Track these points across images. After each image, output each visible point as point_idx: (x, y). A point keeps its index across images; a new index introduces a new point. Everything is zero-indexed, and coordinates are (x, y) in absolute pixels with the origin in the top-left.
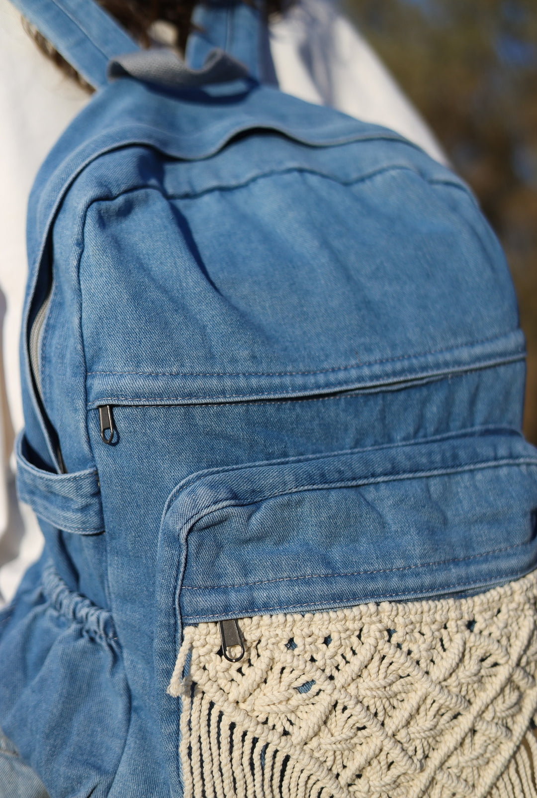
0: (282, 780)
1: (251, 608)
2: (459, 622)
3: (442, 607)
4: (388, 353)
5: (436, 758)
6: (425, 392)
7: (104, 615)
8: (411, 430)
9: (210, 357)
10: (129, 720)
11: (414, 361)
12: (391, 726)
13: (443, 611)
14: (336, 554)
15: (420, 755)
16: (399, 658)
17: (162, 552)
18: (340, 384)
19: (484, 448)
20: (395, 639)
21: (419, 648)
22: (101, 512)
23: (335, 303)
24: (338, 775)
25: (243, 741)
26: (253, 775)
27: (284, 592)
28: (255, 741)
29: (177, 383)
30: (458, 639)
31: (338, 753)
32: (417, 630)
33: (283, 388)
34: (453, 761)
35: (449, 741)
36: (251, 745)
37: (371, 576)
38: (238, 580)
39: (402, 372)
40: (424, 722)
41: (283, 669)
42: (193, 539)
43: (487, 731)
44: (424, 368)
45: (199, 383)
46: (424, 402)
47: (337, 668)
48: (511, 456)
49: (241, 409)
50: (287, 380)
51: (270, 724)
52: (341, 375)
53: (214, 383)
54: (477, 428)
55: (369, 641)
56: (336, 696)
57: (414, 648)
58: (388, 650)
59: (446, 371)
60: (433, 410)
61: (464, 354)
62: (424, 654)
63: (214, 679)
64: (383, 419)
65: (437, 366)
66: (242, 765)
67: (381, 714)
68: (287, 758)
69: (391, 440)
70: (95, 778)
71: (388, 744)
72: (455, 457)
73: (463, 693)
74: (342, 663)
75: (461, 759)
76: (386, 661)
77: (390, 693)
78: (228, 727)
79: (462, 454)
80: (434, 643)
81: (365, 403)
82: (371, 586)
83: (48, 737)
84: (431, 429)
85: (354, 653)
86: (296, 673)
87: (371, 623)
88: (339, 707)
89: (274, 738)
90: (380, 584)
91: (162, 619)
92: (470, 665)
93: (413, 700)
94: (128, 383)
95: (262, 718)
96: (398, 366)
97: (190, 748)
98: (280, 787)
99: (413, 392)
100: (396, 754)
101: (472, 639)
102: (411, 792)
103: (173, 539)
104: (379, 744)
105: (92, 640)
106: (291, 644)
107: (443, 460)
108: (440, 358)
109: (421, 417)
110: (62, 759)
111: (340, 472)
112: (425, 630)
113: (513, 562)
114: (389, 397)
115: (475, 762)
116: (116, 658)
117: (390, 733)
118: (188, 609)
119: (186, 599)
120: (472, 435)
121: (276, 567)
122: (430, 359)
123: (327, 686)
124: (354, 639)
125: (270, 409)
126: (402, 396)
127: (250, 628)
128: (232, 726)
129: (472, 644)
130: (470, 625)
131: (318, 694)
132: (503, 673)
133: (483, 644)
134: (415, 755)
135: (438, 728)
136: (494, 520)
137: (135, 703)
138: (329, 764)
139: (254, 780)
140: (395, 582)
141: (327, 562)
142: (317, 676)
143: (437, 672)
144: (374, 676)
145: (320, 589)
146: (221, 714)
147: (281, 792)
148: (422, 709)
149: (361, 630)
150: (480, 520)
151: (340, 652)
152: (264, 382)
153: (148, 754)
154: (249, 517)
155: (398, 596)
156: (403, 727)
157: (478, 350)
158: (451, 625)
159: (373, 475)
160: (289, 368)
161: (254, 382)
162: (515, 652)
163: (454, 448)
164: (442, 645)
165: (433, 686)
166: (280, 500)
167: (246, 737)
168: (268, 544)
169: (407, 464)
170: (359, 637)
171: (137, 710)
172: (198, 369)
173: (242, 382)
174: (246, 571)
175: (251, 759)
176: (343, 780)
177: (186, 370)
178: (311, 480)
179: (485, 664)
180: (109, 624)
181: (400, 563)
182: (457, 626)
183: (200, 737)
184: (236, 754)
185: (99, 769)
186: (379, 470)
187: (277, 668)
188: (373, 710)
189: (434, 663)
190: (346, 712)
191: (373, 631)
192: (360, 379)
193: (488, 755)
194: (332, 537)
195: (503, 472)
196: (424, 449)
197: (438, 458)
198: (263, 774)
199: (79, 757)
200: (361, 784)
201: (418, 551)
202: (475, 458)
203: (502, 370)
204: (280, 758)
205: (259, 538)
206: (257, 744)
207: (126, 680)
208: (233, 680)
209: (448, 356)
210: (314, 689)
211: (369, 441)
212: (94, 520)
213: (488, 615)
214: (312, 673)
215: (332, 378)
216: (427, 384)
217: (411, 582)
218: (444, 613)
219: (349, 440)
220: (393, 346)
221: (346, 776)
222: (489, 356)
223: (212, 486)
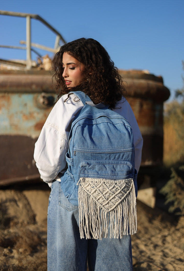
0: (89, 198)
1: (88, 177)
2: (114, 183)
3: (112, 181)
4: (112, 149)
5: (109, 199)
7: (73, 176)
8: (113, 158)
9: (88, 147)
12: (103, 194)
14: (99, 172)
15: (107, 198)
16: (105, 186)
17: (79, 169)
18: (104, 152)
19: (123, 162)
20: (105, 183)
21: (108, 185)
22: (73, 163)
23: (106, 141)
25: (85, 192)
27: (92, 176)
28: (87, 192)
29: (83, 150)
30: (113, 185)
32: (108, 183)
33: (96, 151)
34: (112, 201)
35: (111, 198)
37: (103, 175)
38: (87, 173)
39: (113, 151)
40: (108, 194)
42: (82, 168)
43: (117, 198)
44: (116, 151)
45: (86, 150)
46: (116, 155)
48: (126, 164)
49: (91, 154)
50: (97, 151)
52: (105, 151)
53: (88, 150)
54: (123, 160)
55: (101, 183)
56: (96, 189)
58: (103, 184)
60: (117, 157)
61: (122, 150)
63: (83, 184)
64: (110, 157)
67: (102, 192)
68: (90, 196)
69: (110, 160)
71: (102, 196)
72: (118, 163)
73: (114, 192)
74: (98, 185)
76: (103, 186)
77: (103, 190)
78: (84, 190)
79: (119, 162)
80: (110, 185)
81: (107, 155)
82: (103, 177)
84: (116, 159)
86: (92, 185)
89: (88, 193)
90: (104, 177)
91: (78, 176)
92: (115, 189)
93: (106, 191)
94: (78, 149)
95: (88, 190)
96: (112, 150)
97: (79, 192)
99: (114, 154)
100: (103, 198)
101: (115, 185)
102: (106, 203)
103: (80, 167)
105: (72, 179)
106: (92, 182)
107: (116, 163)
108: (119, 150)
109: (115, 157)
111: (102, 162)
113: (123, 177)
114: (111, 154)
115: (115, 201)
116: (74, 181)
118: (81, 176)
119: (80, 175)
120: (122, 160)
121: (92, 172)
123: (95, 187)
124: (100, 183)
125: (95, 154)
126: (113, 154)
127: (87, 179)
130: (116, 184)
132: (120, 191)
133: (117, 186)
135: (110, 196)
136: (122, 171)
138: (95, 197)
140: (106, 177)
141: (98, 173)
142: (94, 186)
143: (110, 188)
144: (101, 187)
145: (97, 176)
150: (120, 171)
152: (94, 151)
154: (89, 166)
155: (106, 179)
156: (105, 194)
157: (124, 149)
159: (106, 163)
160: (98, 149)
161: (93, 151)
162: (122, 188)
163: (118, 162)
166: (93, 165)
168: (91, 170)
169: (111, 163)
172: (86, 148)
173: (91, 150)
174: (88, 172)
177: (85, 148)
178: (98, 163)
179: (117, 189)
180: (73, 177)
181: (107, 174)
184: (84, 194)
186: (107, 163)
187: (90, 184)
190: (98, 191)
191: (102, 182)
192: (107, 151)
193: (117, 201)
194: (99, 170)
195: (125, 165)
196: (114, 161)
197: (115, 163)
200: (99, 201)
201: (110, 173)
202: (121, 163)
203: (128, 152)
204: (89, 195)
205: (90, 169)
208: (85, 185)
209: (120, 150)
210: (94, 188)
211: (107, 159)
212: (72, 164)
213: (119, 183)
215: (103, 151)
216: (116, 153)
217: (108, 177)
219: (105, 159)
221: (97, 199)
222: (126, 150)
223: (85, 162)
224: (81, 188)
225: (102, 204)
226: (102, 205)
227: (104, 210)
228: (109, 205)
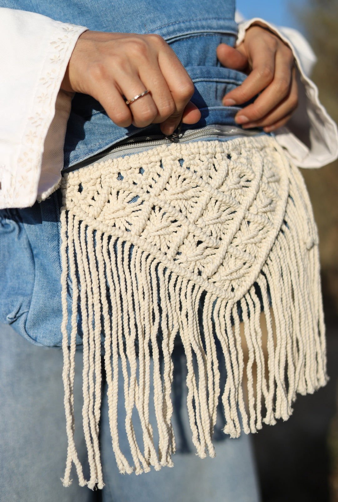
0: (130, 261)
3: (211, 144)
4: (166, 21)
5: (226, 239)
11: (182, 25)
12: (192, 218)
13: (212, 147)
15: (215, 236)
16: (189, 175)
20: (185, 164)
21: (201, 169)
24: (166, 254)
25: (102, 239)
26: (110, 258)
28: (110, 237)
30: (224, 163)
31: (162, 237)
32: (197, 158)
34: (238, 241)
35: (232, 227)
36: (107, 241)
40: (213, 213)
41: (118, 192)
43: (256, 219)
44: (188, 29)
46: (191, 48)
47: (151, 186)
51: (117, 226)
55: (167, 167)
56: (152, 200)
57: (197, 169)
58: (181, 171)
59: (202, 31)
61: (214, 23)
62: (204, 171)
63: (78, 205)
65: (197, 28)
66: (102, 253)
67: (183, 210)
68: (132, 246)
71: (192, 228)
73: (233, 196)
74: (153, 183)
75: (243, 238)
76: (181, 178)
77: (186, 196)
78: (91, 232)
80: (209, 165)
85: (159, 175)
86: (127, 193)
87: (167, 156)
88: (157, 209)
89: (119, 233)
92: (234, 179)
93: (203, 200)
95: (111, 223)
96: (171, 28)
97: (67, 247)
98: (129, 265)
100: (198, 235)
102: (215, 261)
104: (186, 228)
106: (120, 176)
108: (199, 24)
112: (203, 158)
115: (252, 240)
117: (192, 221)
123: (146, 197)
124: (158, 168)
128: (94, 231)
129: (232, 167)
131: (142, 203)
134: (212, 235)
135: (222, 218)
138: (158, 245)
139: (110, 261)
142: (138, 192)
143: (215, 182)
144: (174, 187)
146: (87, 227)
148: (209, 205)
149: (161, 161)
151: (151, 176)
156: (200, 217)
158: (218, 156)
164: (215, 168)
165: (213, 190)
167: (104, 237)
170: (161, 166)
175: (108, 249)
176: (169, 256)
182: (222, 156)
183: (74, 240)
184: (98, 247)
187: (114, 192)
188: (178, 209)
189: (212, 178)
190: (161, 210)
191: (168, 161)
193: (260, 237)
198: (116, 257)
200: (181, 258)
204: (127, 246)
206: (111, 240)
208: (90, 206)
209: (204, 23)
210: (139, 200)
214: (136, 190)
218: (213, 148)
221: (171, 253)
224: (76, 226)
225: (200, 273)
226: (204, 276)
227: (214, 298)
228: (233, 268)
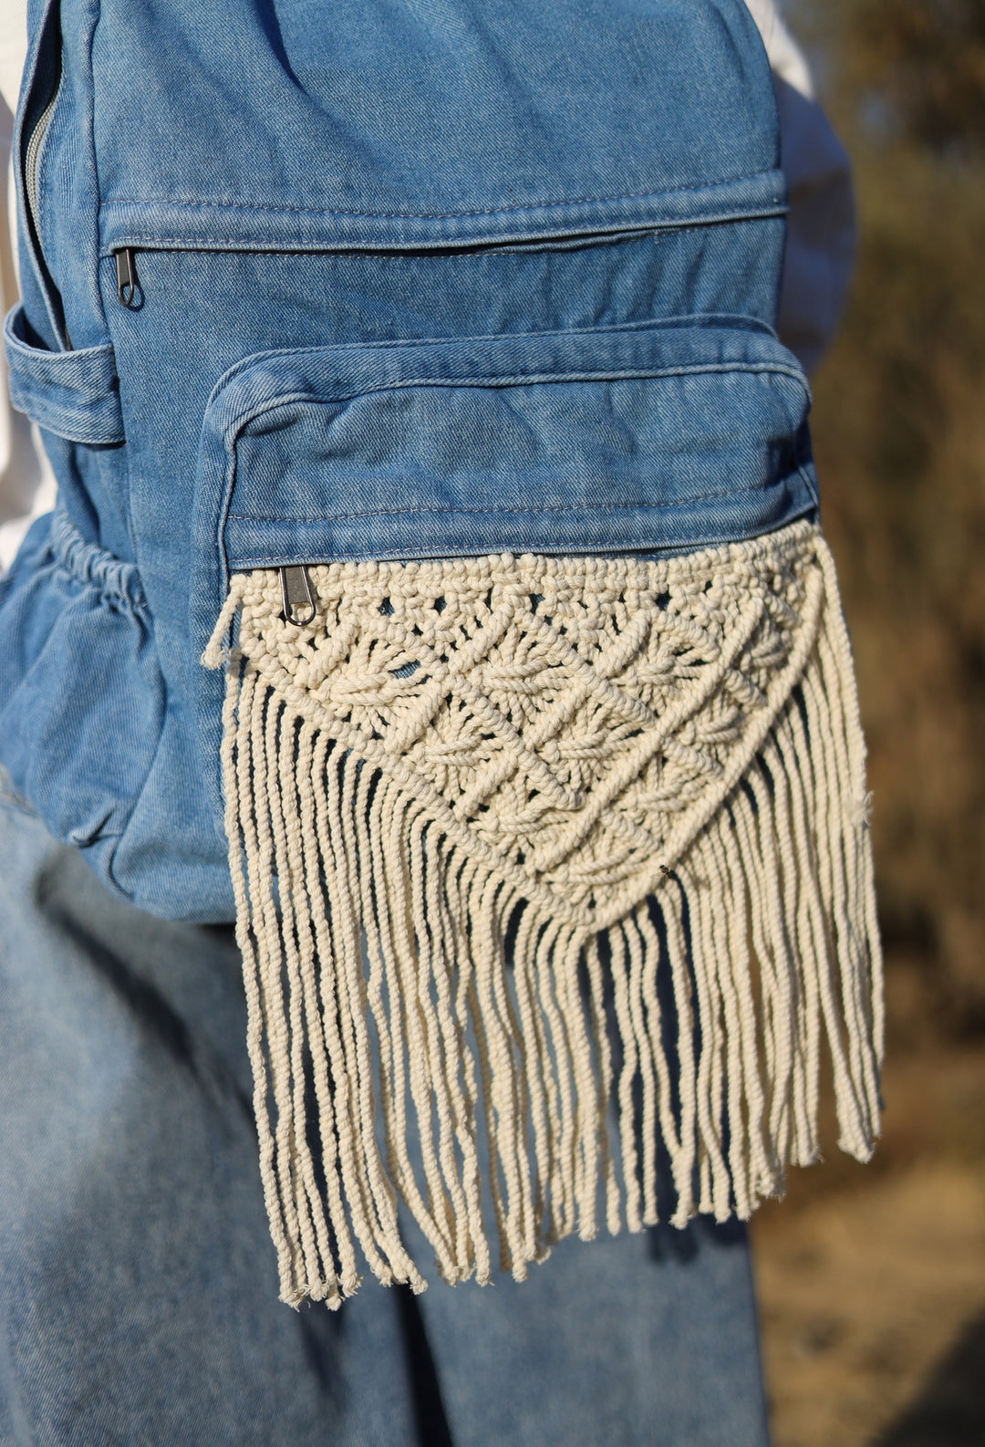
0: (369, 805)
1: (328, 551)
2: (642, 594)
3: (616, 568)
4: (561, 192)
5: (601, 792)
6: (615, 254)
7: (127, 568)
8: (591, 310)
9: (281, 183)
10: (162, 724)
11: (600, 206)
12: (531, 736)
13: (617, 575)
14: (459, 482)
15: (575, 783)
16: (546, 636)
17: (204, 465)
18: (480, 233)
19: (703, 344)
20: (543, 609)
21: (578, 624)
22: (118, 410)
23: (482, 114)
24: (452, 804)
25: (314, 743)
26: (326, 792)
27: (377, 531)
28: (331, 744)
29: (229, 218)
30: (639, 619)
31: (451, 769)
32: (576, 598)
33: (390, 234)
34: (628, 801)
35: (623, 768)
36: (325, 751)
37: (509, 516)
38: (311, 512)
39: (580, 221)
40: (582, 735)
41: (374, 643)
42: (246, 446)
43: (683, 758)
44: (614, 219)
45: (261, 220)
46: (613, 272)
47: (453, 645)
48: (745, 358)
49: (326, 262)
50: (399, 224)
51: (354, 721)
52: (484, 222)
53: (284, 221)
54: (697, 315)
55: (502, 609)
56: (448, 683)
57: (569, 624)
58: (529, 623)
59: (650, 224)
60: (627, 284)
61: (682, 200)
62: (584, 633)
63: (273, 653)
64: (546, 292)
65: (637, 216)
66: (310, 777)
67: (516, 716)
68: (378, 774)
69: (558, 325)
70: (109, 802)
71: (526, 762)
72: (655, 353)
73: (645, 698)
74: (460, 638)
75: (641, 797)
76: (526, 641)
77: (530, 685)
78: (292, 723)
79: (667, 351)
80: (601, 619)
81: (520, 267)
82: (507, 529)
83: (45, 744)
84: (623, 312)
85: (479, 625)
86: (392, 650)
87: (505, 583)
88: (455, 703)
89: (357, 740)
90: (521, 527)
91: (199, 563)
92: (657, 658)
93: (566, 700)
94: (155, 215)
95: (342, 712)
96: (574, 212)
97: (235, 749)
98: (367, 814)
99: (595, 253)
100: (537, 778)
101: (661, 620)
102: (563, 839)
103: (216, 446)
104: (512, 759)
105: (114, 610)
106: (386, 607)
107: (636, 357)
108: (642, 204)
109: (608, 292)
110: (66, 775)
111: (471, 363)
112: (588, 600)
113: (734, 514)
114: (559, 259)
115: (663, 804)
116: (145, 636)
117: (529, 745)
118: (236, 548)
119: (233, 534)
120: (689, 324)
121: (368, 494)
122: (626, 204)
123: (436, 670)
124: (480, 605)
125: (371, 265)
126: (578, 259)
127: (326, 580)
128: (299, 722)
129: (660, 628)
130: (662, 600)
131: (424, 681)
132: (709, 675)
133: (677, 629)
134: (569, 782)
135: (605, 746)
136: (709, 449)
137: (171, 700)
138: (439, 784)
139: (327, 799)
140: (544, 526)
141: (444, 492)
142: (421, 653)
143: (606, 661)
144: (506, 659)
145: (429, 528)
146: (282, 706)
147: (367, 822)
148: (581, 715)
149: (490, 591)
150: (687, 449)
151: (458, 621)
152: (362, 224)
153: (187, 770)
154: (330, 420)
155: (551, 548)
156: (550, 739)
157: (704, 196)
158: (630, 596)
159: (524, 372)
160: (403, 207)
161: (346, 223)
162: (731, 646)
163: (654, 340)
164: (615, 625)
165: (596, 681)
166: (375, 397)
167: (318, 739)
168: (359, 461)
169: (578, 359)
170: (488, 602)
171: (174, 709)
172: (260, 199)
173: (327, 222)
174: (323, 499)
175: (325, 770)
176: (459, 811)
177: (243, 199)
178: (425, 370)
179: (682, 660)
180: (134, 581)
181: (554, 500)
182: (638, 597)
183: (250, 734)
184: (303, 761)
185: (116, 791)
186: (534, 365)
187: (365, 641)
188: (504, 710)
189: (601, 651)
190: (465, 709)
191: (507, 595)
192: (512, 228)
193: (684, 797)
194: (454, 458)
195: (730, 380)
196: (606, 339)
197: (627, 353)
198: (341, 793)
199: (90, 775)
200: (486, 820)
201: (583, 485)
202: (687, 357)
203: (742, 229)
204: (367, 772)
205: (342, 453)
206: (334, 750)
207: (158, 665)
208: (300, 657)
209: (655, 203)
210: (419, 674)
211: (524, 324)
212: (108, 422)
213: (689, 588)
214: (416, 651)
215: (468, 224)
216: (619, 241)
217: (570, 529)
218: (619, 578)
219: (492, 321)
220: (569, 183)
221: (464, 805)
222: (723, 207)
223: (275, 371)
224: (259, 700)
225: (521, 859)
226: (529, 867)
227: (542, 918)
228: (603, 859)
